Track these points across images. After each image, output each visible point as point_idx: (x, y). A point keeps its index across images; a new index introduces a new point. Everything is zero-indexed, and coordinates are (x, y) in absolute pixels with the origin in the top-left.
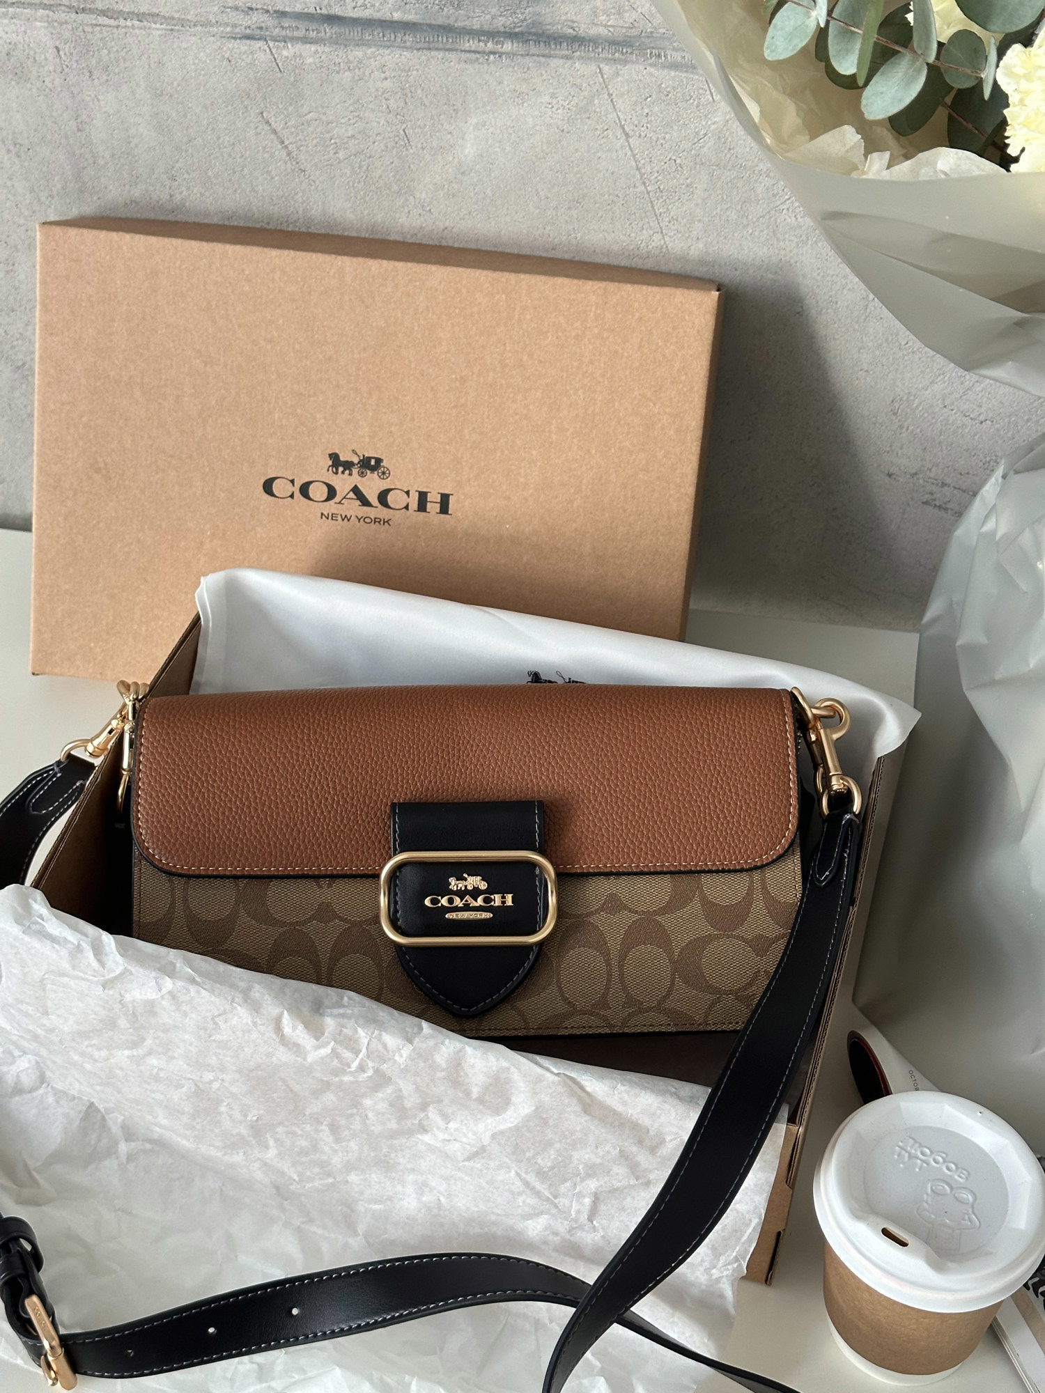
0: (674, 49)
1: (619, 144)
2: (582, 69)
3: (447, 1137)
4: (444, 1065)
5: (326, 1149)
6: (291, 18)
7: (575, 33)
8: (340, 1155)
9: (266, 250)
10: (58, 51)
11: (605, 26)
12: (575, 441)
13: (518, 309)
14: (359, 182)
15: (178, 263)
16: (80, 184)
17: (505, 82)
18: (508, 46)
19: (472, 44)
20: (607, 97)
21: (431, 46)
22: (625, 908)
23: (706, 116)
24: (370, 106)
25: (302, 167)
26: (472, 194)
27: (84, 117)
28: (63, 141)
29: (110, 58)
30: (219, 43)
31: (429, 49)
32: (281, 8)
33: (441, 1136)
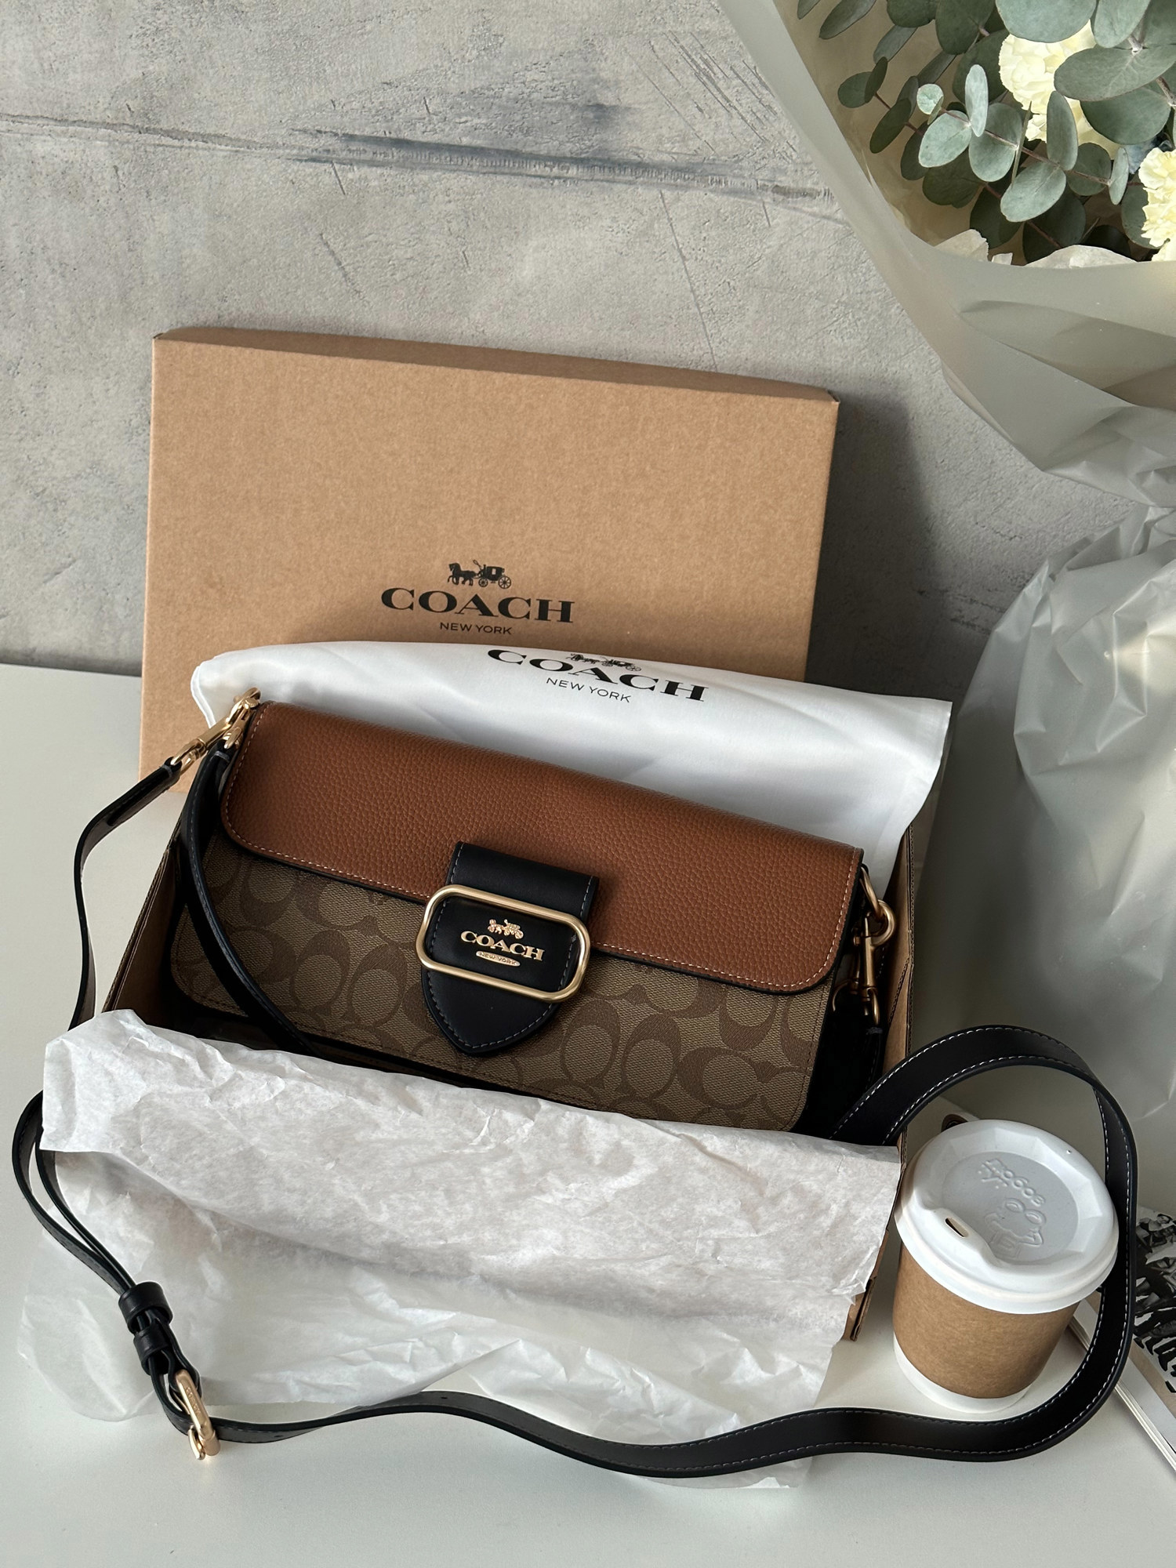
0: (735, 176)
1: (675, 267)
2: (644, 195)
3: (567, 1197)
4: (566, 1136)
5: (440, 1212)
6: (359, 141)
7: (639, 159)
8: (453, 1217)
9: (389, 364)
10: (117, 171)
11: (669, 153)
12: (697, 548)
13: (641, 419)
14: (414, 303)
15: (299, 378)
16: (126, 305)
17: (568, 207)
18: (573, 171)
19: (538, 169)
20: (667, 221)
21: (497, 170)
23: (761, 241)
24: (431, 229)
25: (358, 288)
26: (527, 315)
27: (137, 237)
28: (112, 261)
29: (170, 179)
30: (283, 165)
31: (495, 173)
32: (349, 131)
33: (561, 1196)
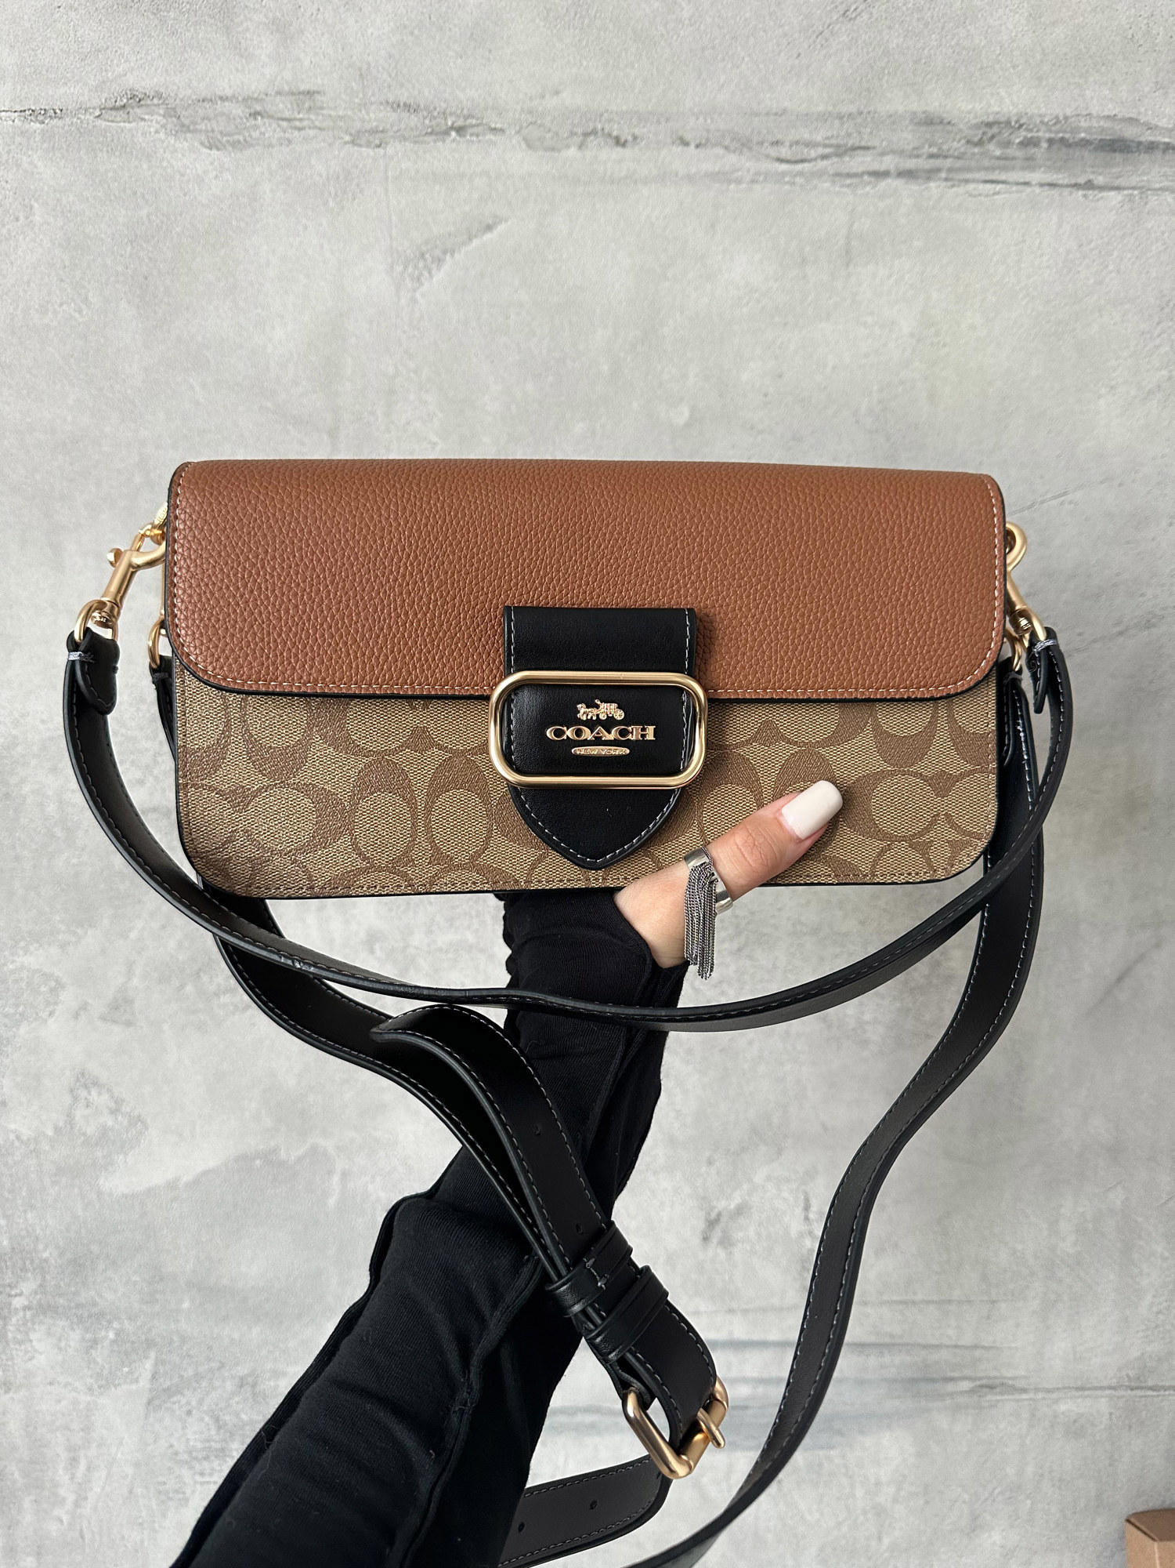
22: (783, 738)
